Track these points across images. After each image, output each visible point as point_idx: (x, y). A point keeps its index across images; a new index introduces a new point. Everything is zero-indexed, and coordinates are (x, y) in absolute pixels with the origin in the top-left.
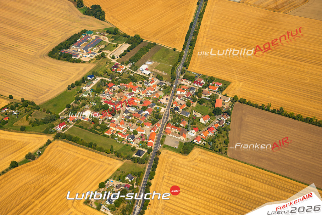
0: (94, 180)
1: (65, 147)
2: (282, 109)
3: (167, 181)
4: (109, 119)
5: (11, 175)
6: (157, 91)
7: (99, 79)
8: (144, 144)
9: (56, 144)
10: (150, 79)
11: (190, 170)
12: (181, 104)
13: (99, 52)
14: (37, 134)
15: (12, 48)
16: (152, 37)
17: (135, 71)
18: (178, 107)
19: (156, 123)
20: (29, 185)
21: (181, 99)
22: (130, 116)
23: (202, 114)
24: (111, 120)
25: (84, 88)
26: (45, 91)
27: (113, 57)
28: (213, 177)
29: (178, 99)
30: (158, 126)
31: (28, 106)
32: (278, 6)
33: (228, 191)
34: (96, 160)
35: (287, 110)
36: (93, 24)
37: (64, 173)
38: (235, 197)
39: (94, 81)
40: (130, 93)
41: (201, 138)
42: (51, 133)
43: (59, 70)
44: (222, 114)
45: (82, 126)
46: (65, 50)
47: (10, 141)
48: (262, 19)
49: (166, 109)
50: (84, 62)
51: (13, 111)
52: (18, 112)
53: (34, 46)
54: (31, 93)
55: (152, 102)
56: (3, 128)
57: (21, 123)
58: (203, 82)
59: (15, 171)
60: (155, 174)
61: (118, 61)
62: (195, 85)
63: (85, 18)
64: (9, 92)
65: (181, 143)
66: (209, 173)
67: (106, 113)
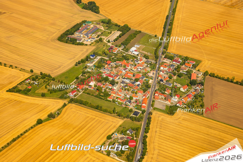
0: (103, 134)
1: (78, 109)
3: (159, 134)
4: (110, 88)
5: (38, 130)
6: (145, 67)
7: (99, 58)
8: (139, 107)
9: (71, 107)
10: (138, 58)
11: (176, 126)
12: (164, 77)
13: (97, 37)
14: (55, 99)
15: (29, 34)
16: (137, 27)
17: (126, 52)
18: (163, 79)
19: (147, 91)
20: (53, 137)
21: (164, 73)
22: (126, 86)
23: (181, 85)
24: (112, 88)
25: (88, 64)
26: (58, 66)
27: (109, 42)
28: (195, 131)
29: (162, 73)
30: (149, 93)
31: (45, 78)
32: (233, 4)
33: (207, 142)
34: (103, 118)
36: (90, 16)
37: (79, 129)
38: (213, 146)
39: (95, 60)
40: (124, 68)
41: (183, 103)
42: (66, 98)
43: (67, 51)
45: (89, 93)
46: (71, 36)
47: (34, 104)
48: (221, 13)
49: (153, 81)
50: (86, 45)
51: (35, 82)
52: (38, 83)
53: (46, 33)
54: (47, 68)
55: (142, 75)
56: (28, 94)
57: (41, 91)
58: (180, 61)
59: (41, 127)
60: (149, 129)
61: (112, 44)
62: (174, 62)
63: (83, 11)
64: (30, 67)
65: (167, 106)
66: (191, 129)
67: (107, 83)
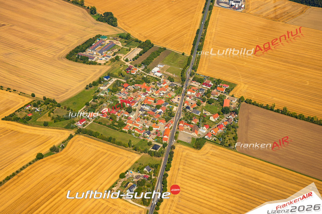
0: (115, 171)
1: (86, 141)
2: (285, 109)
3: (182, 173)
4: (126, 117)
5: (38, 166)
6: (169, 91)
7: (114, 80)
8: (159, 140)
9: (78, 139)
10: (161, 80)
11: (203, 163)
12: (192, 104)
13: (113, 55)
14: (60, 129)
15: (32, 51)
16: (162, 43)
17: (147, 73)
18: (190, 106)
19: (170, 121)
20: (55, 175)
21: (192, 98)
22: (145, 114)
23: (211, 113)
24: (128, 117)
25: (101, 88)
26: (65, 90)
27: (127, 60)
28: (225, 169)
29: (189, 99)
30: (172, 123)
31: (49, 103)
32: (277, 16)
33: (239, 182)
34: (116, 153)
35: (290, 110)
36: (106, 29)
37: (87, 165)
38: (245, 187)
39: (110, 82)
40: (144, 93)
41: (212, 135)
42: (72, 128)
43: (77, 71)
44: (230, 113)
45: (101, 122)
46: (81, 53)
47: (35, 135)
48: (263, 27)
49: (178, 108)
50: (100, 64)
51: (36, 108)
52: (41, 109)
53: (52, 49)
54: (51, 92)
55: (165, 101)
56: (27, 123)
57: (44, 119)
58: (211, 84)
59: (41, 162)
60: (170, 166)
61: (131, 64)
62: (204, 86)
63: (98, 24)
64: (31, 91)
65: (193, 139)
66: (220, 166)
67: (123, 111)
